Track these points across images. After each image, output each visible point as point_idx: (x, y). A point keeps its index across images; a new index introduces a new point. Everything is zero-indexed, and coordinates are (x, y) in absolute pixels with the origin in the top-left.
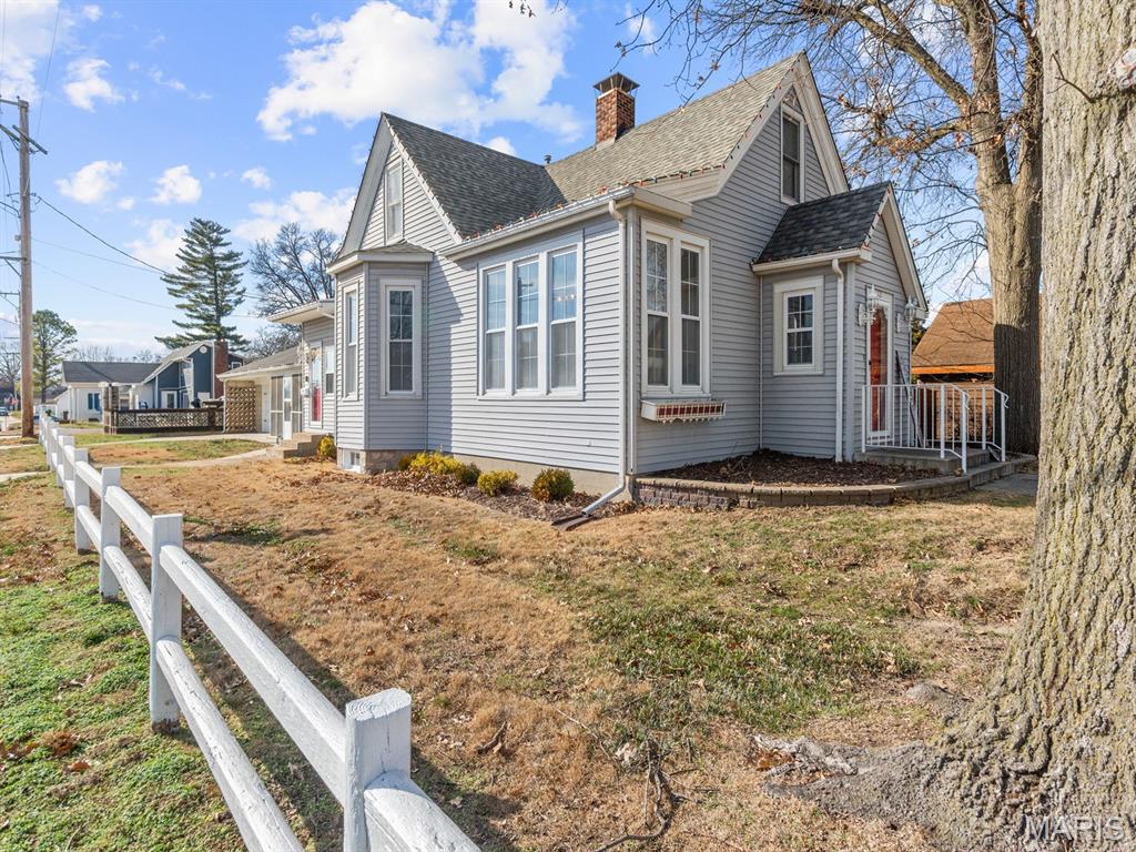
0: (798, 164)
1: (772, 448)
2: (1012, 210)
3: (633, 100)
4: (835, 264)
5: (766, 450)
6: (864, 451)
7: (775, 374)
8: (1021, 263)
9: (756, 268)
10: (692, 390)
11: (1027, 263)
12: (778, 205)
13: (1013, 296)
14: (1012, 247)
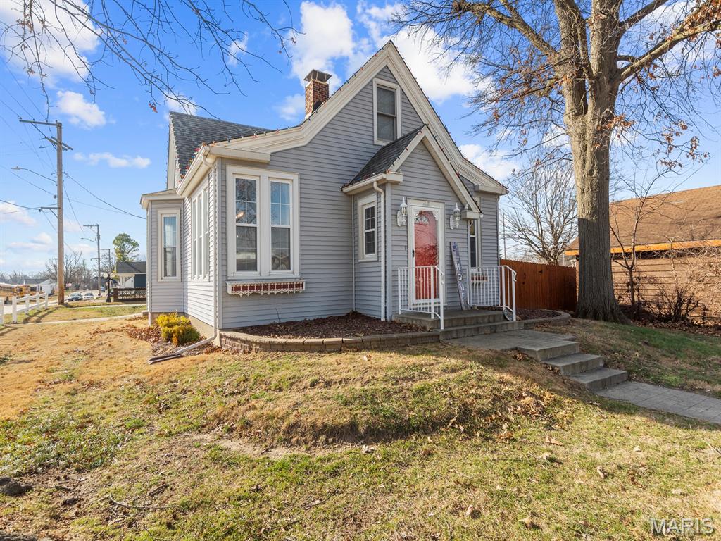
0: (396, 118)
1: (359, 311)
2: (584, 134)
3: (328, 86)
4: (375, 185)
5: (356, 312)
6: (400, 313)
7: (359, 261)
8: (591, 172)
9: (345, 190)
10: (282, 274)
11: (595, 172)
12: (372, 147)
13: (586, 197)
14: (584, 161)
